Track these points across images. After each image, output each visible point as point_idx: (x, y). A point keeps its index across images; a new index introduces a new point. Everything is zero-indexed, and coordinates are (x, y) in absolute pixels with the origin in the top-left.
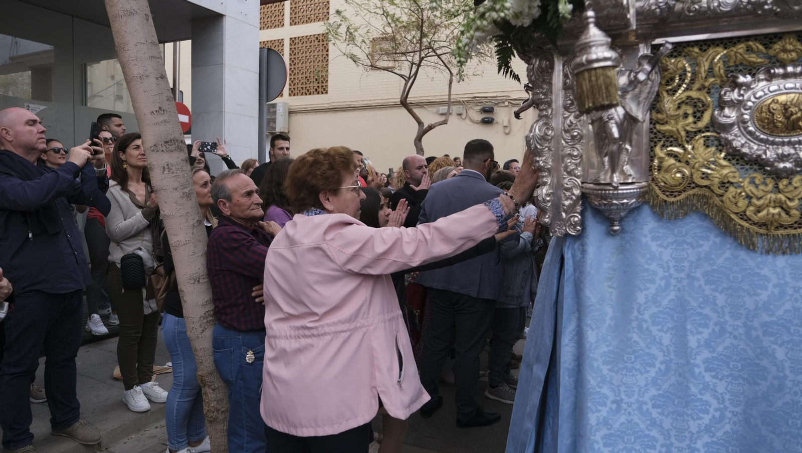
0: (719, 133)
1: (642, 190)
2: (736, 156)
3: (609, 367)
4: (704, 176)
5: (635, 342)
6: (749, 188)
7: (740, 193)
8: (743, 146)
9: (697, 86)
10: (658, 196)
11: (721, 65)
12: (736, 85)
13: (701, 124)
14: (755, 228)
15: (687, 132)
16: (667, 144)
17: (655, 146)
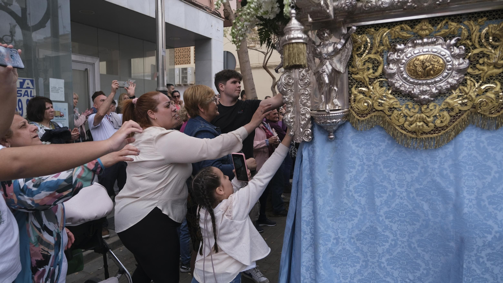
0: (387, 79)
1: (346, 113)
2: (397, 92)
3: (331, 219)
4: (380, 104)
5: (345, 203)
6: (406, 111)
7: (400, 114)
8: (401, 86)
9: (373, 51)
10: (354, 117)
11: (387, 38)
12: (395, 50)
13: (377, 74)
14: (410, 134)
15: (370, 79)
16: (359, 86)
17: (352, 87)
